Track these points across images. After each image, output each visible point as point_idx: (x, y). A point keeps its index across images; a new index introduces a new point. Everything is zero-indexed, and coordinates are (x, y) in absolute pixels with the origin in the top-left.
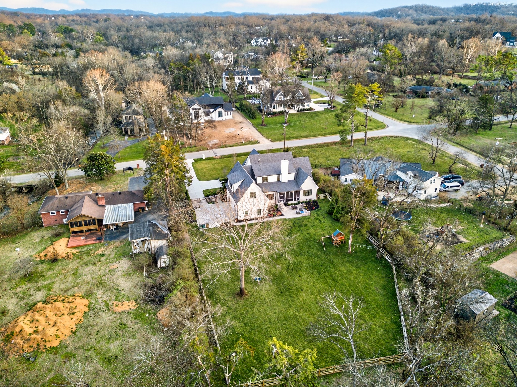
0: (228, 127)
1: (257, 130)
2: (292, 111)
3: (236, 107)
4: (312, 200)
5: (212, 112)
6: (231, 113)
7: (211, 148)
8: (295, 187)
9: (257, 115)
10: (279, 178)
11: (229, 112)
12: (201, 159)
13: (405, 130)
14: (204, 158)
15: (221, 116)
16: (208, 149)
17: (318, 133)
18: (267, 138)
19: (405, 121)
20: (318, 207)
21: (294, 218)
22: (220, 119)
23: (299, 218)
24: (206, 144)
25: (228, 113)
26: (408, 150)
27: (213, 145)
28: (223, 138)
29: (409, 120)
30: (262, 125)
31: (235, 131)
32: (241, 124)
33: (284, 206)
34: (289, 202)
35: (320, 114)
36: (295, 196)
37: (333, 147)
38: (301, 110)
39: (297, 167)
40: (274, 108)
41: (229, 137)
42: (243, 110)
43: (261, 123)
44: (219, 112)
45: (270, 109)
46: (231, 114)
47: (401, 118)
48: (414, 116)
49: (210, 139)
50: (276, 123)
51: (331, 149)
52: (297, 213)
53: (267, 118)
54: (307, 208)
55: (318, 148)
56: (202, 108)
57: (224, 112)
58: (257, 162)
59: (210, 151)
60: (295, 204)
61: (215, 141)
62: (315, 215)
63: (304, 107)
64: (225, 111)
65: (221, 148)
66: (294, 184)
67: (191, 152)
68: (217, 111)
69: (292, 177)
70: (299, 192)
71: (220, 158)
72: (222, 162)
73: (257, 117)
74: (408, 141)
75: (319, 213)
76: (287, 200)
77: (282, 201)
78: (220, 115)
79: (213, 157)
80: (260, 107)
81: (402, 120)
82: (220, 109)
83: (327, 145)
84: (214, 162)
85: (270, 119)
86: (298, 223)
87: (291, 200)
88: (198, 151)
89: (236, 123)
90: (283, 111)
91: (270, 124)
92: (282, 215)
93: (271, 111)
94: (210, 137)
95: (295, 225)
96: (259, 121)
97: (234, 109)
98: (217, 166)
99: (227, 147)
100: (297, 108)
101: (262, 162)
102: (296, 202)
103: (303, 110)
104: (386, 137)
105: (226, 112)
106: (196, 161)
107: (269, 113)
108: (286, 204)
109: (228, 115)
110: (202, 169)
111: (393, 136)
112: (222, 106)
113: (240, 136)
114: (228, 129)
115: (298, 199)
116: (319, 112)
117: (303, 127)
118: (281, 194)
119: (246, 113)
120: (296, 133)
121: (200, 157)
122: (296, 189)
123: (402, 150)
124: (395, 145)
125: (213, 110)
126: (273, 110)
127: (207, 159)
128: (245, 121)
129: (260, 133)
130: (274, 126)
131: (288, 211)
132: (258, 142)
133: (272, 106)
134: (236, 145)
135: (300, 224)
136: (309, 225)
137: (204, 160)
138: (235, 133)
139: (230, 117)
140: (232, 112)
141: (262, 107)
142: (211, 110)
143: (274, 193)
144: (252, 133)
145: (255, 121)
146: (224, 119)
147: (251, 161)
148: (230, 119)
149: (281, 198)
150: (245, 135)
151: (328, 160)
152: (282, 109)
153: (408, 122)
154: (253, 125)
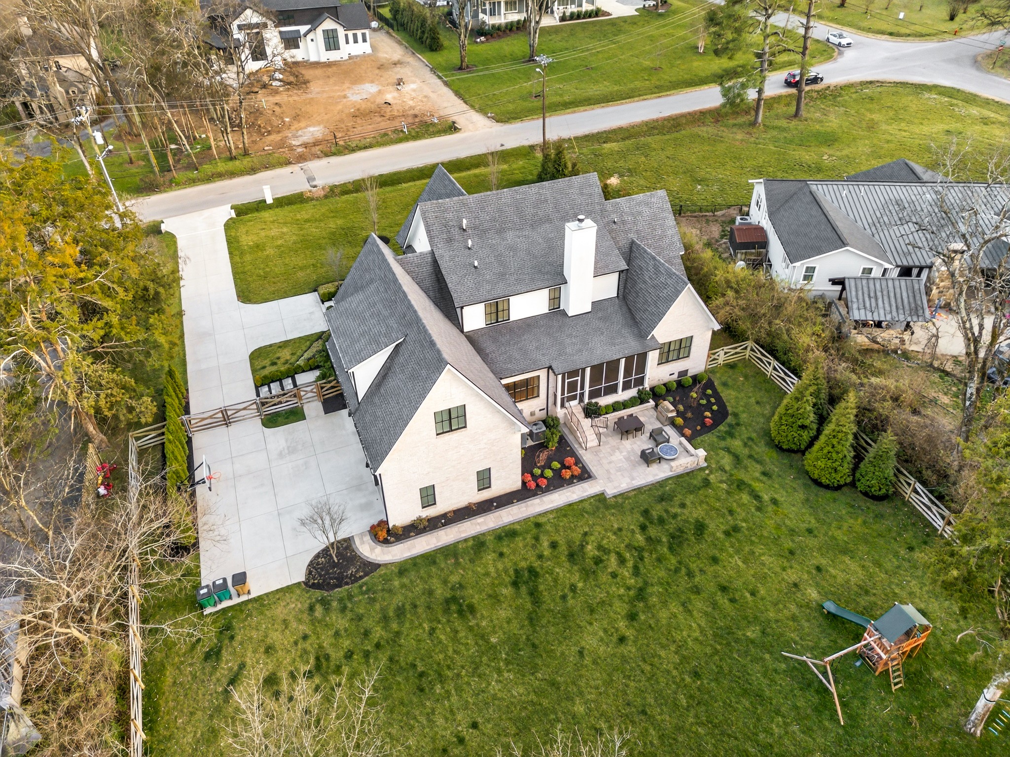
0: (358, 80)
1: (446, 84)
2: (547, 21)
3: (381, 18)
4: (691, 373)
5: (305, 35)
6: (364, 35)
7: (302, 158)
8: (626, 332)
9: (444, 38)
10: (555, 300)
11: (359, 33)
12: (260, 205)
13: (896, 59)
14: (269, 201)
15: (337, 47)
16: (288, 163)
17: (638, 84)
18: (482, 111)
19: (883, 33)
20: (721, 414)
21: (639, 490)
22: (334, 56)
23: (661, 484)
24: (282, 144)
25: (355, 36)
26: (946, 127)
27: (305, 145)
28: (341, 121)
29: (894, 29)
30: (460, 68)
31: (380, 92)
32: (398, 69)
33: (586, 423)
34: (604, 401)
35: (626, 27)
36: (628, 372)
37: (696, 130)
38: (572, 17)
39: (624, 242)
40: (492, 13)
41: (360, 114)
42: (402, 25)
43: (458, 62)
44: (325, 32)
45: (481, 16)
46: (364, 40)
47: (865, 24)
48: (901, 16)
49: (296, 125)
50: (502, 59)
51: (695, 137)
52: (647, 458)
53: (474, 48)
54: (679, 421)
55: (649, 139)
56: (269, 23)
57: (341, 32)
58: (456, 232)
59: (296, 168)
60: (625, 405)
61: (313, 132)
62: (727, 461)
63: (580, 5)
64: (347, 28)
65: (334, 154)
66: (618, 318)
67: (232, 174)
68: (319, 31)
69: (609, 286)
70: (643, 357)
71: (326, 197)
72: (335, 213)
73: (446, 43)
74: (927, 95)
75: (736, 444)
76: (594, 394)
77: (574, 398)
78: (332, 42)
79: (302, 194)
80: (450, 14)
81: (869, 30)
82: (328, 24)
83: (675, 123)
84: (305, 212)
85: (482, 48)
86: (661, 521)
87: (613, 390)
88: (253, 171)
89: (381, 67)
90: (518, 22)
91: (486, 62)
92: (585, 475)
93: (484, 22)
94: (296, 117)
95: (653, 532)
96: (451, 56)
97: (374, 24)
98: (314, 231)
99: (353, 150)
100: (558, 10)
101: (480, 231)
102: (633, 392)
103: (578, 16)
104: (851, 86)
105: (350, 34)
106: (241, 211)
107: (481, 31)
108: (591, 412)
109: (356, 41)
110: (258, 247)
111: (871, 82)
112: (334, 12)
113: (396, 110)
114: (357, 88)
115: (640, 381)
116: (624, 19)
117: (588, 70)
118: (573, 373)
119: (412, 34)
120: (571, 90)
121: (259, 198)
122: (632, 346)
123: (926, 129)
124: (891, 113)
125: (308, 27)
126: (490, 21)
127: (281, 202)
128: (410, 59)
129: (458, 94)
130: (498, 69)
131: (605, 449)
132: (452, 128)
133: (488, 7)
134: (384, 140)
135: (672, 526)
136: (716, 527)
137: (270, 207)
138: (380, 100)
139: (362, 48)
140: (367, 32)
141: (455, 12)
142: (303, 29)
143: (542, 374)
144: (432, 95)
145: (440, 58)
146: (346, 57)
147: (428, 232)
148: (364, 56)
149: (572, 387)
150: (411, 103)
151: (699, 182)
152: (514, 17)
153: (891, 34)
154: (433, 70)
